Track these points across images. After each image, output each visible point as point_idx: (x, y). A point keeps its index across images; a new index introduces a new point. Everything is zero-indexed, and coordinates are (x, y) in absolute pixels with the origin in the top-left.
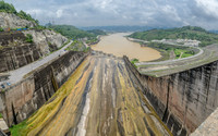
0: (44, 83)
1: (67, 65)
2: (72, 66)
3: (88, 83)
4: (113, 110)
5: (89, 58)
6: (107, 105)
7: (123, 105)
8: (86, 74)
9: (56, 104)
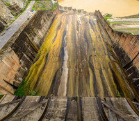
0: (25, 50)
1: (40, 27)
2: (45, 28)
3: (63, 40)
4: (86, 56)
5: (59, 16)
6: (81, 53)
7: (93, 53)
8: (60, 33)
9: (41, 61)
